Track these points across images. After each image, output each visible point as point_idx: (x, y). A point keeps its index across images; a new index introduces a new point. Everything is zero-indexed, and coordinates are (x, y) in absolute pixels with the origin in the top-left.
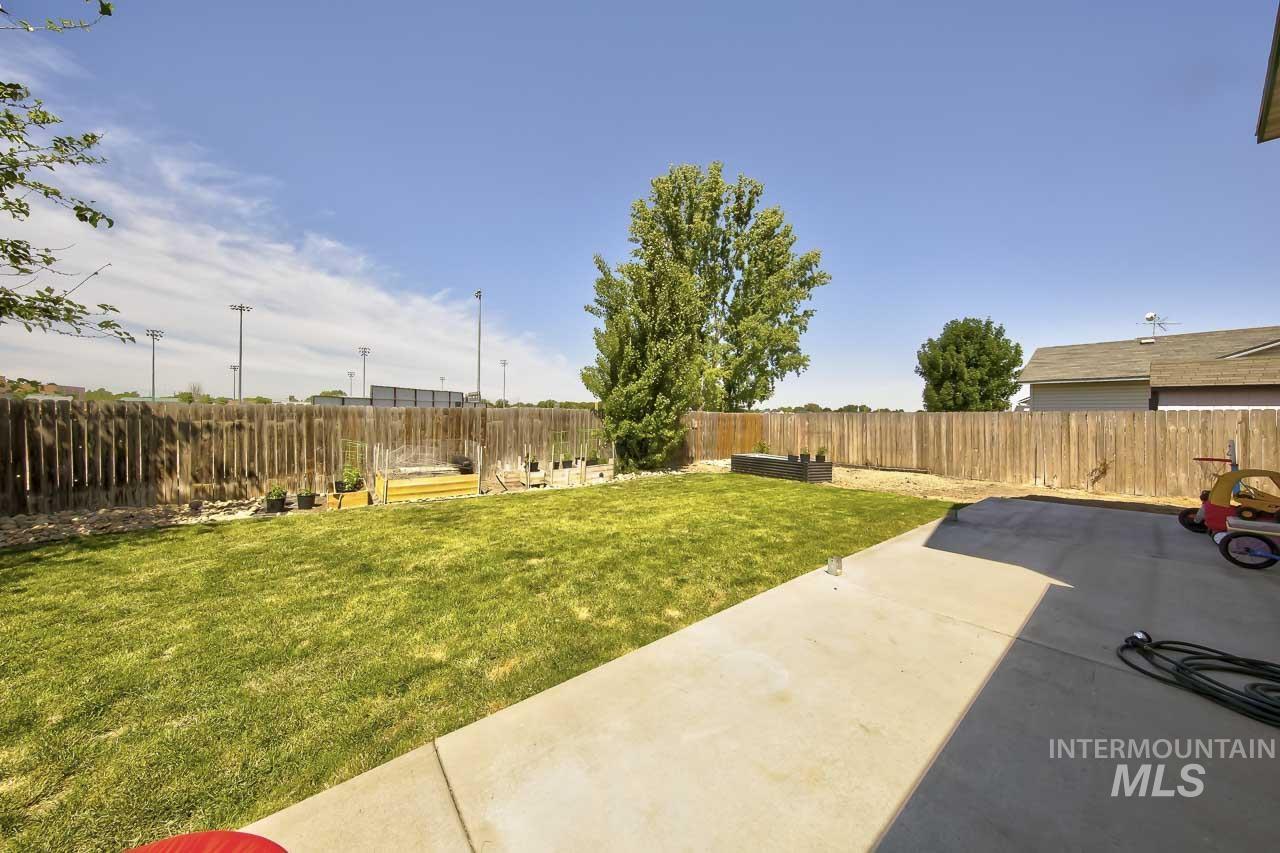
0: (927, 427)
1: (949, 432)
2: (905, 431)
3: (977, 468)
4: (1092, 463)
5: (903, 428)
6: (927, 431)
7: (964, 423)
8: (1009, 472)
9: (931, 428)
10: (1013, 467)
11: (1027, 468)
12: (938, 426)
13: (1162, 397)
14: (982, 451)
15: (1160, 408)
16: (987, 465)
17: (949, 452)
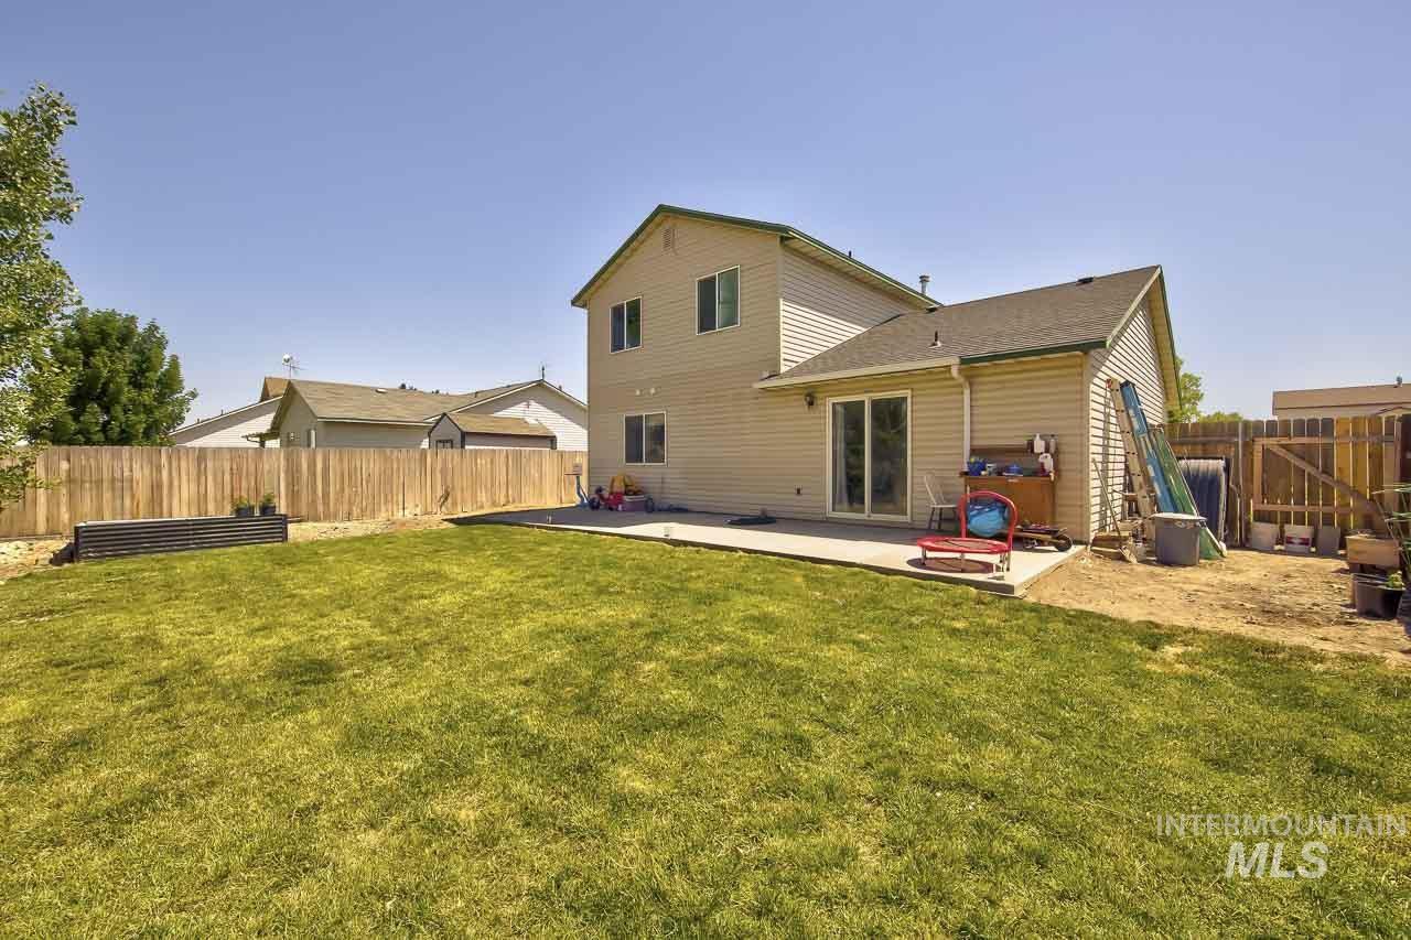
0: (299, 465)
1: (326, 470)
2: (269, 472)
3: (354, 509)
4: (440, 492)
5: (266, 467)
6: (299, 471)
7: (341, 460)
8: (383, 508)
9: (305, 466)
10: (386, 502)
11: (397, 501)
12: (312, 465)
13: (467, 439)
14: (359, 489)
15: (467, 447)
16: (364, 503)
17: (326, 495)
